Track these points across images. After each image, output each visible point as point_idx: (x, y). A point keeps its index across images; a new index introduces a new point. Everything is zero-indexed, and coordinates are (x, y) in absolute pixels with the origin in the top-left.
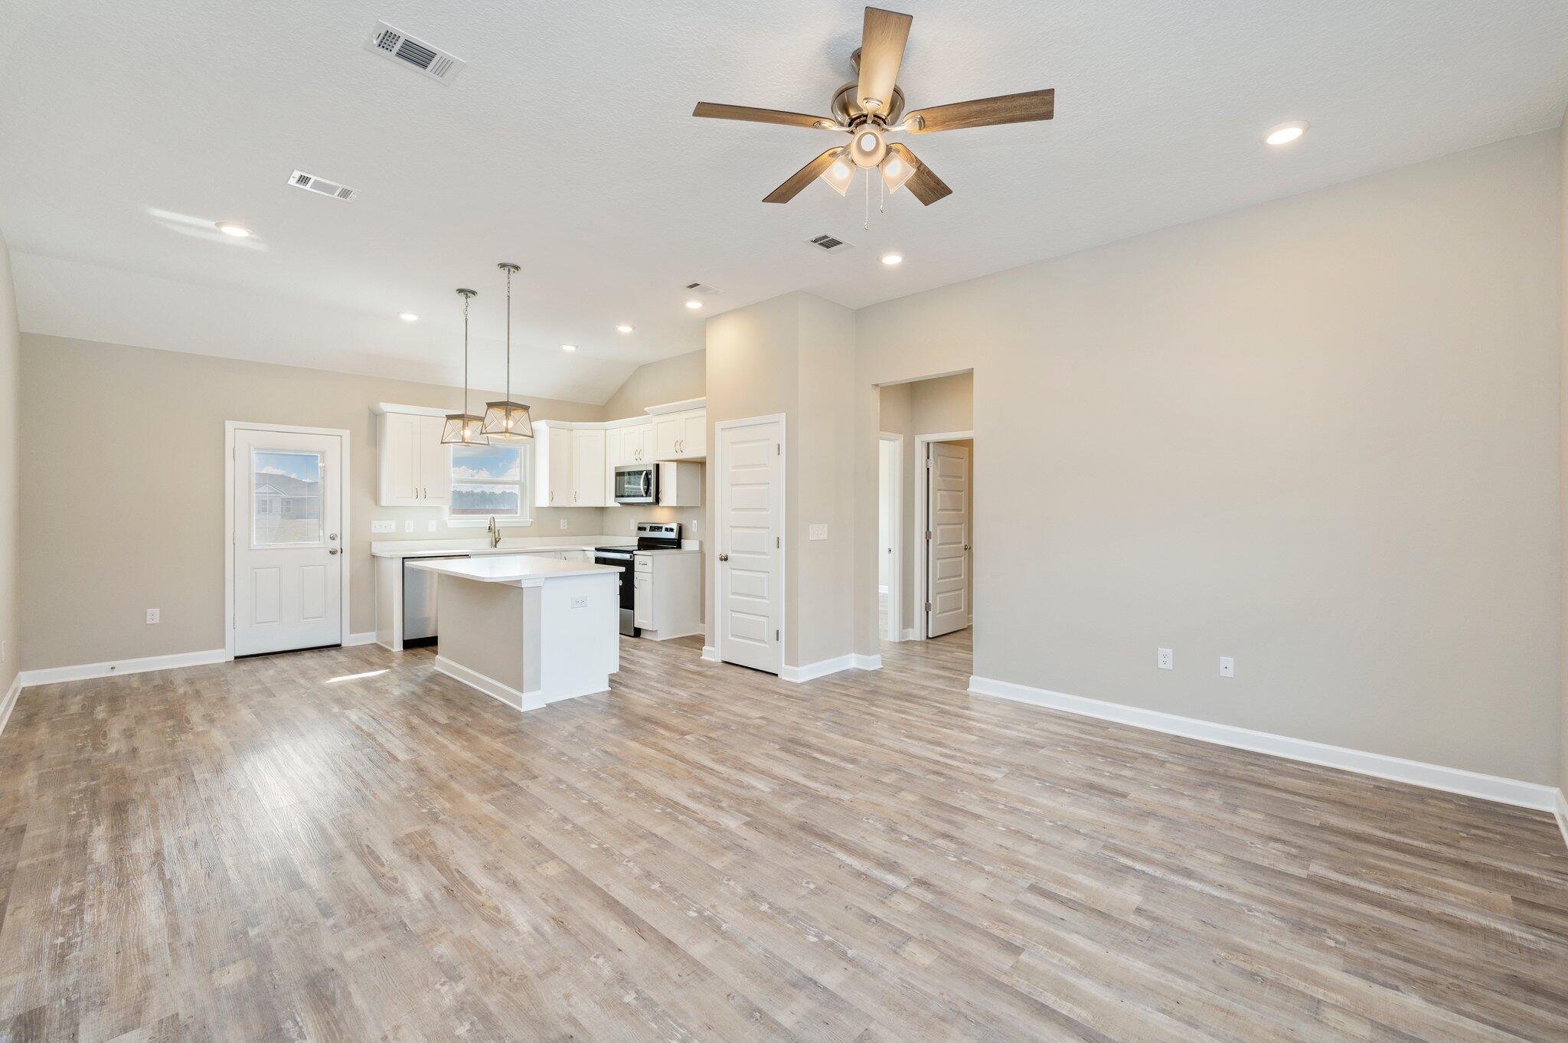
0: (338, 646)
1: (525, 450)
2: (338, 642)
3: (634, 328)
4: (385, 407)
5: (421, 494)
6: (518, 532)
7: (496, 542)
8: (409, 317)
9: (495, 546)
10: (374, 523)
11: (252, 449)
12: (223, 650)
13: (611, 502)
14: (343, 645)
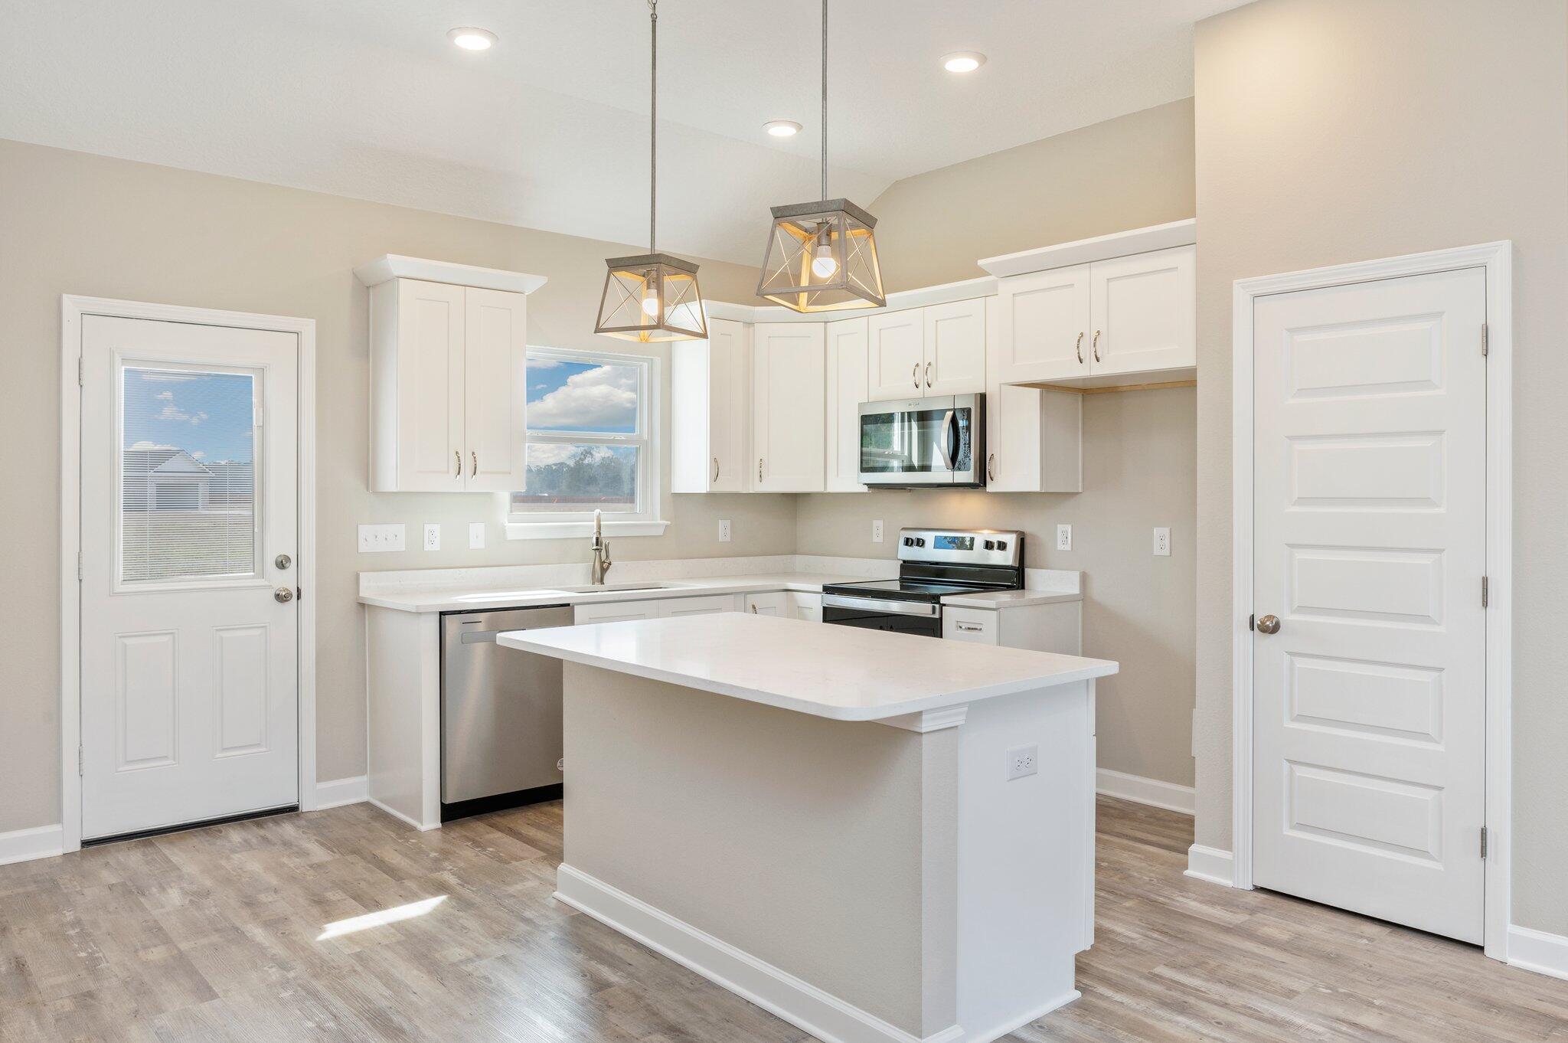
0: (294, 809)
1: (651, 369)
2: (291, 801)
3: (983, 59)
4: (397, 264)
5: (467, 468)
6: (645, 547)
7: (604, 571)
8: (473, 43)
9: (602, 581)
10: (365, 531)
11: (118, 359)
12: (57, 828)
13: (849, 480)
14: (305, 807)
